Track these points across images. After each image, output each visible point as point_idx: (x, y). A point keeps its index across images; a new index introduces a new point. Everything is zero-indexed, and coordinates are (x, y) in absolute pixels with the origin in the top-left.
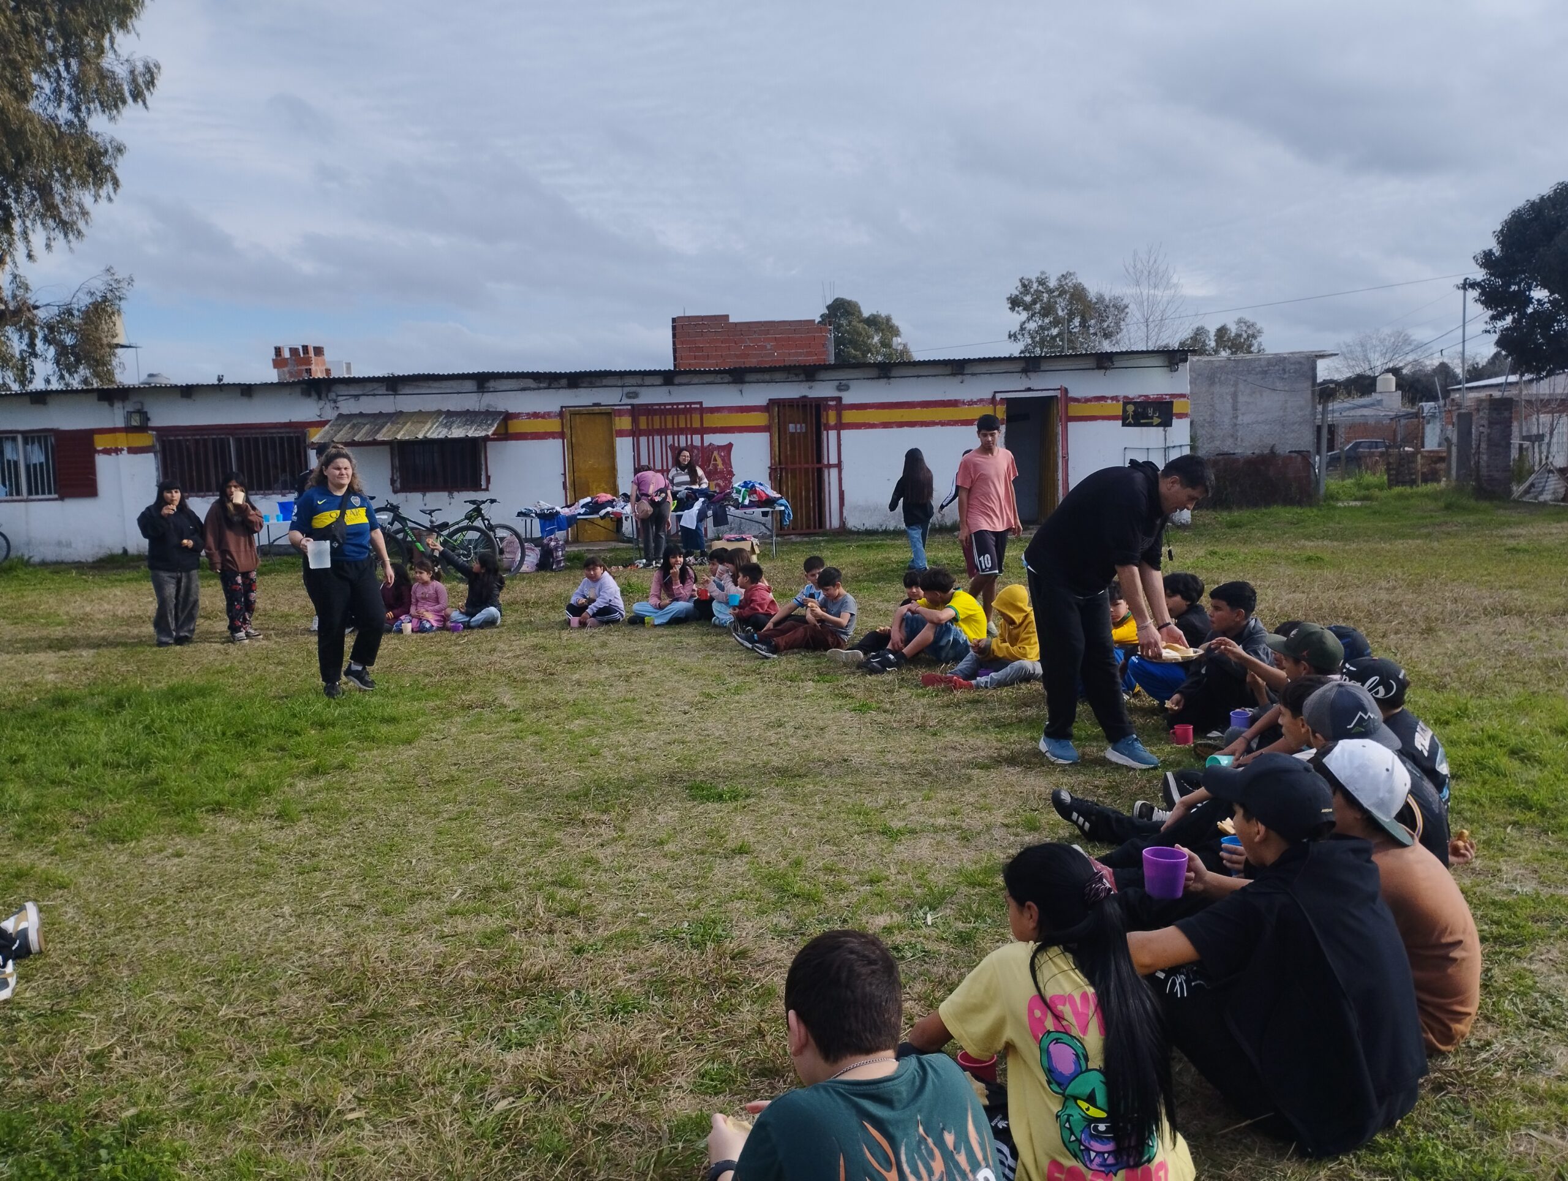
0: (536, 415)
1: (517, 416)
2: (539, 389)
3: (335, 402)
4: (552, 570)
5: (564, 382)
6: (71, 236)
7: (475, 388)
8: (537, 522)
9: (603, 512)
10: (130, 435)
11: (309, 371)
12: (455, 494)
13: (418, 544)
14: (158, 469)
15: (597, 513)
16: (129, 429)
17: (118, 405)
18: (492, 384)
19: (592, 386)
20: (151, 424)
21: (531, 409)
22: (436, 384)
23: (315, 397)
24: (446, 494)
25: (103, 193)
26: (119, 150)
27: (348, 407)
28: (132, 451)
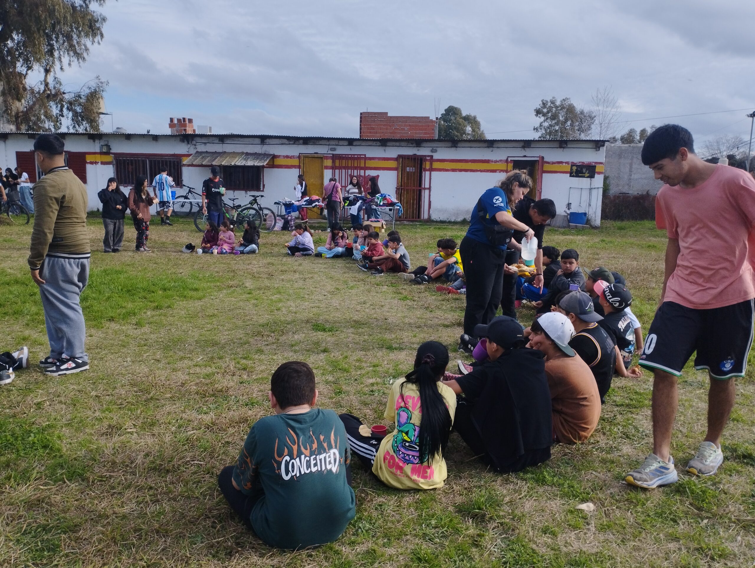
0: (287, 157)
1: (278, 156)
2: (289, 144)
3: (195, 145)
4: (289, 230)
5: (301, 141)
6: (80, 60)
7: (260, 143)
8: (283, 207)
9: (314, 204)
10: (102, 156)
11: (185, 130)
12: (248, 192)
13: (227, 214)
14: (114, 172)
15: (311, 205)
16: (101, 153)
17: (97, 141)
18: (268, 141)
19: (314, 144)
20: (111, 151)
21: (285, 154)
22: (242, 139)
23: (186, 142)
24: (244, 192)
25: (96, 40)
26: (104, 19)
27: (201, 148)
28: (103, 163)
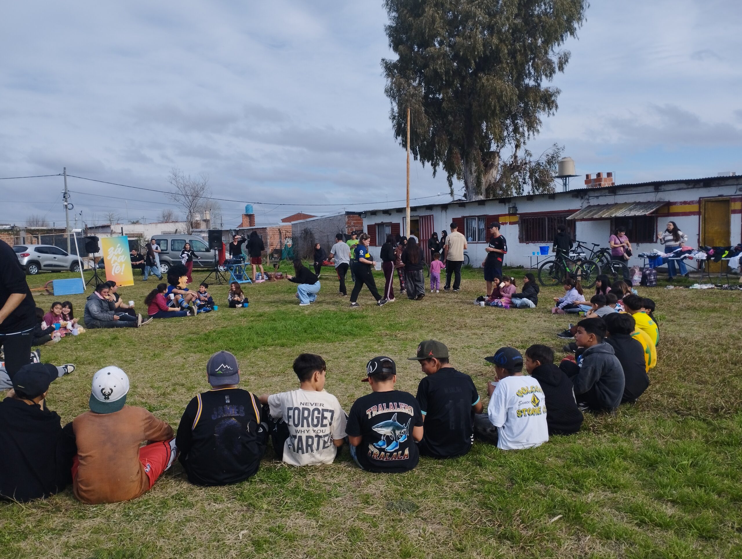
0: (685, 203)
2: (688, 188)
5: (702, 184)
7: (653, 190)
10: (511, 217)
11: (600, 185)
14: (519, 231)
17: (507, 205)
18: (663, 187)
19: (719, 185)
20: (518, 212)
21: (682, 200)
22: (635, 189)
23: (580, 198)
26: (558, 92)
27: (594, 202)
28: (511, 223)
